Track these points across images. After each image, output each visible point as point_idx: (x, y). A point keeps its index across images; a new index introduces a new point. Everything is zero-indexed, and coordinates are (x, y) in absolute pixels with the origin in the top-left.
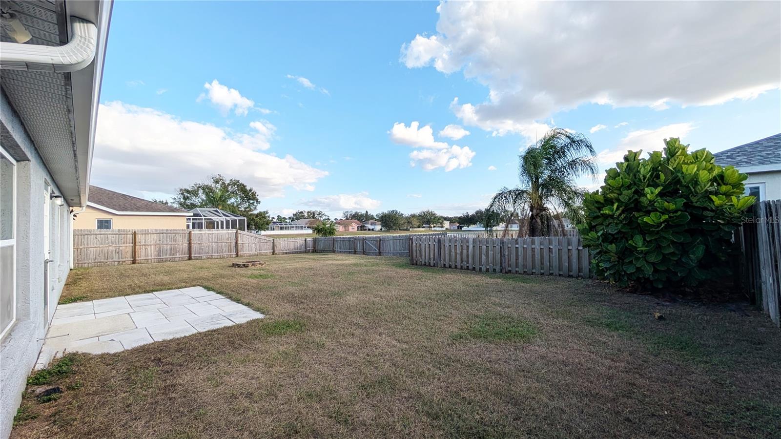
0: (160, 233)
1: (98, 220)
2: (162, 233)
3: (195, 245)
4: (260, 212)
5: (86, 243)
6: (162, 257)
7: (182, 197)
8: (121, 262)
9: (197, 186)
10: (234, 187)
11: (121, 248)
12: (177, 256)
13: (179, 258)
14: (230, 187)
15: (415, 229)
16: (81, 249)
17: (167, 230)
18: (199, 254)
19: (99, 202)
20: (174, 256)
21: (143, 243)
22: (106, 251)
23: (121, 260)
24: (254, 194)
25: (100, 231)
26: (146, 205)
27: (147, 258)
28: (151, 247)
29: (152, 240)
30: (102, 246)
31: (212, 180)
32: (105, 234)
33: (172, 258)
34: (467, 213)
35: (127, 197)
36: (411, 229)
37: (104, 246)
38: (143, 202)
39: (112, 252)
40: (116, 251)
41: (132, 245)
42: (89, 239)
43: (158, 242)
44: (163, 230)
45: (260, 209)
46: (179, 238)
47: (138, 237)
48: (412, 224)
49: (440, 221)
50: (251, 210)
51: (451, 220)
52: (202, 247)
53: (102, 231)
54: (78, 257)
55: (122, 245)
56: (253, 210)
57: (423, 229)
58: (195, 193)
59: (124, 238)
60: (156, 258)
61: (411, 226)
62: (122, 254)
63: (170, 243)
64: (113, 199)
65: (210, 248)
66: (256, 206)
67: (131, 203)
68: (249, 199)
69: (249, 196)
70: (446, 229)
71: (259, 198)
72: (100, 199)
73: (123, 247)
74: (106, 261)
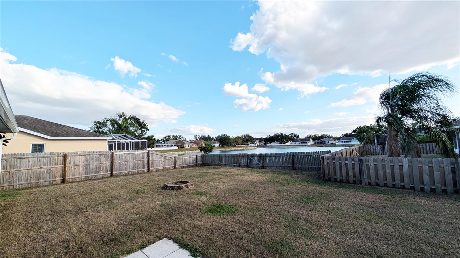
0: (87, 155)
1: (32, 145)
2: (89, 155)
3: (116, 164)
4: (149, 136)
5: (18, 165)
6: (88, 175)
7: (96, 127)
8: (51, 182)
9: (107, 119)
10: (132, 120)
11: (52, 169)
12: (101, 174)
13: (103, 175)
14: (130, 120)
15: (240, 146)
16: (13, 172)
17: (93, 152)
18: (119, 171)
19: (35, 129)
20: (98, 174)
21: (72, 164)
22: (38, 172)
23: (51, 180)
24: (145, 125)
25: (33, 155)
26: (74, 132)
27: (75, 177)
28: (79, 167)
29: (80, 161)
30: (34, 168)
31: (117, 116)
32: (38, 157)
33: (97, 175)
34: (270, 135)
35: (59, 125)
36: (237, 146)
37: (36, 168)
38: (72, 129)
39: (43, 173)
40: (47, 172)
41: (62, 166)
42: (22, 163)
43: (85, 163)
44: (90, 152)
45: (148, 134)
46: (103, 158)
47: (68, 159)
48: (238, 142)
49: (254, 140)
50: (143, 135)
51: (260, 140)
52: (122, 165)
53: (35, 155)
54: (9, 180)
55: (53, 167)
56: (144, 135)
57: (244, 145)
58: (104, 124)
59: (55, 160)
60: (83, 176)
61: (237, 143)
62: (52, 174)
63: (96, 163)
64: (47, 126)
65: (128, 165)
66: (146, 132)
67: (62, 130)
68: (142, 128)
69: (142, 125)
70: (257, 145)
71: (148, 127)
72: (36, 127)
73: (54, 168)
74: (38, 181)
